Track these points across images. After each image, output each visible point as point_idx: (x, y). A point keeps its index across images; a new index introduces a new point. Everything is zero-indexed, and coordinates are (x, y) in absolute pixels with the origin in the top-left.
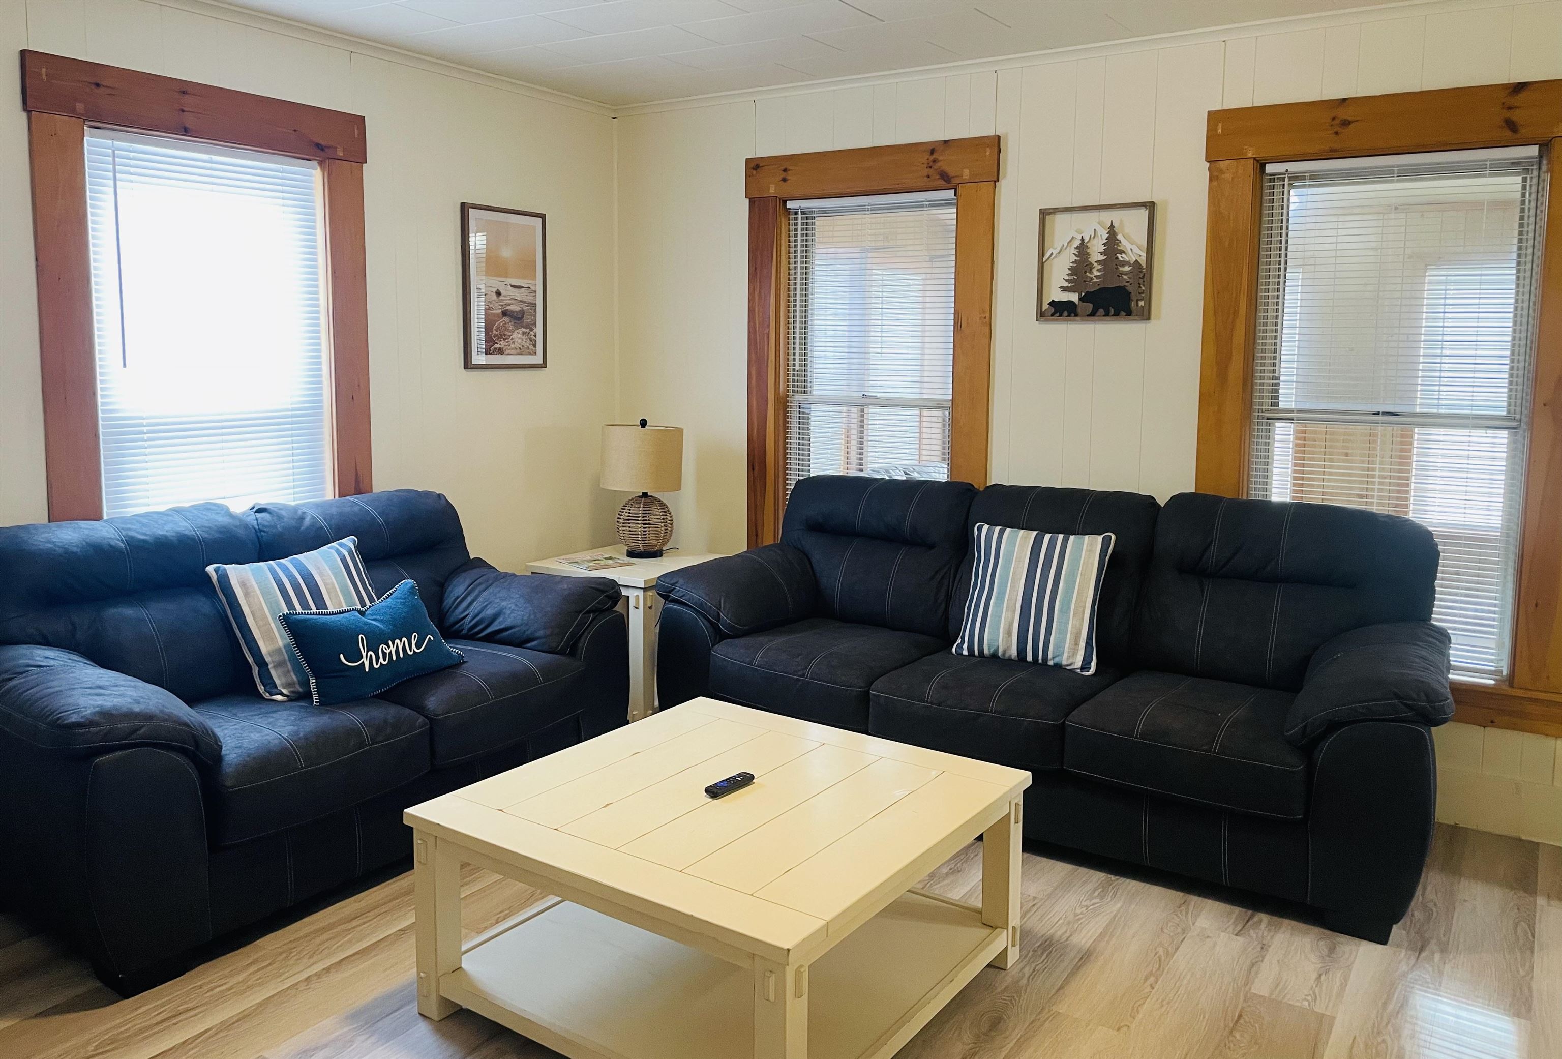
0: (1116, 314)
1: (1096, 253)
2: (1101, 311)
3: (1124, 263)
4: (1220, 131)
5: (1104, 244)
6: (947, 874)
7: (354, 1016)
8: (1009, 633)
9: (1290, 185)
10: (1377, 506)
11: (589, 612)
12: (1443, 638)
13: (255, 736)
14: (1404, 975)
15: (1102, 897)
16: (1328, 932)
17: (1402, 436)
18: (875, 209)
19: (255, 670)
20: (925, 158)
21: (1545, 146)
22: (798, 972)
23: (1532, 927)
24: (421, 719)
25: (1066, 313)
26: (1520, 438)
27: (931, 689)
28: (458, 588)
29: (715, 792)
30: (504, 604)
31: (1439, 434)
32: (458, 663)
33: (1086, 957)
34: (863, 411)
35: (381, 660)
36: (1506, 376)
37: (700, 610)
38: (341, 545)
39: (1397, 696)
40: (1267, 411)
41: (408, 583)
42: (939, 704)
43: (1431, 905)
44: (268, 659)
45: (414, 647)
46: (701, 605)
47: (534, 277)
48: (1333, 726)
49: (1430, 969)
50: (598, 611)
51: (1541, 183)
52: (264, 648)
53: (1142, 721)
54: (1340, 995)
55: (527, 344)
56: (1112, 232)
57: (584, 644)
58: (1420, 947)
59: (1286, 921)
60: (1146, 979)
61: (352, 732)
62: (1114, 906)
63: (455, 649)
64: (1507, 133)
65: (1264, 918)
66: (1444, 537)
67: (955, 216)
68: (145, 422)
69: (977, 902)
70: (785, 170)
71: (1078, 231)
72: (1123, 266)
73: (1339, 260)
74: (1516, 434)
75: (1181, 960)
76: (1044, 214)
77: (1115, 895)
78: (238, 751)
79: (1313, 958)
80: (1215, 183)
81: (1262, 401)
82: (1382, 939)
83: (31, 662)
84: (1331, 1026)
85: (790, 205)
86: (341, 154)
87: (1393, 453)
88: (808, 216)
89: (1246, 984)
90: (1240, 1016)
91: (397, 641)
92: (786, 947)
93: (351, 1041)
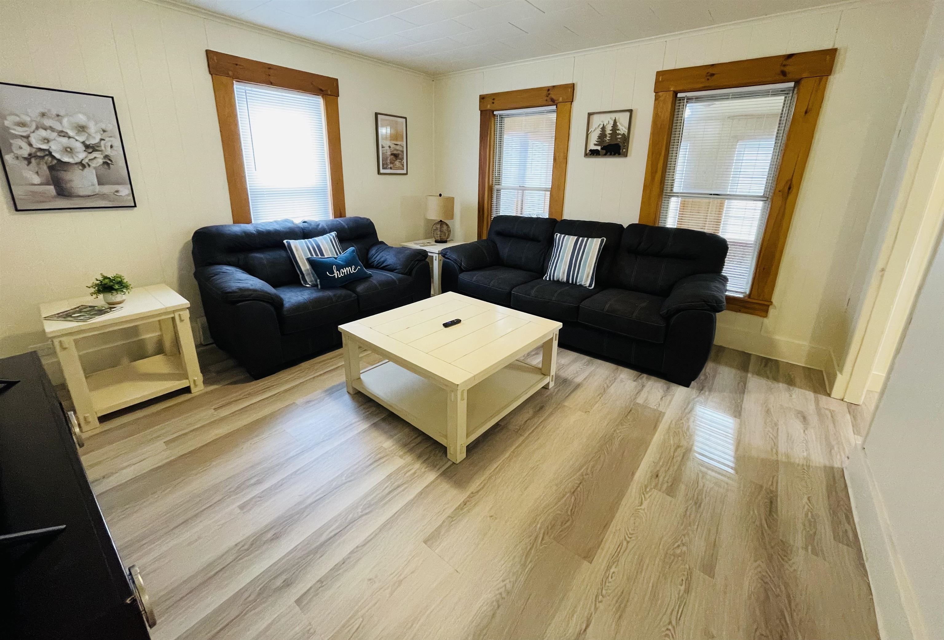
0: (614, 155)
1: (608, 131)
2: (609, 153)
3: (619, 134)
4: (661, 79)
5: (612, 127)
6: (534, 355)
7: (326, 391)
8: (564, 273)
9: (687, 102)
10: (708, 230)
11: (416, 261)
12: (725, 279)
13: (295, 298)
14: (694, 399)
15: (587, 365)
16: (667, 382)
17: (721, 203)
18: (527, 114)
19: (301, 276)
20: (545, 93)
21: (798, 82)
22: (463, 391)
23: (745, 384)
24: (354, 295)
25: (595, 154)
26: (767, 205)
27: (533, 292)
28: (373, 251)
29: (446, 325)
30: (387, 257)
31: (735, 203)
32: (370, 276)
33: (578, 386)
34: (523, 192)
35: (341, 274)
36: (765, 179)
37: (455, 261)
38: (331, 235)
39: (704, 301)
40: (669, 193)
41: (352, 249)
42: (535, 297)
43: (707, 374)
44: (304, 272)
45: (353, 270)
46: (455, 260)
47: (403, 141)
48: (678, 311)
49: (704, 397)
50: (420, 261)
51: (793, 99)
52: (303, 269)
53: (607, 306)
54: (669, 405)
55: (401, 166)
56: (615, 122)
57: (414, 272)
58: (701, 389)
59: (653, 377)
60: (599, 395)
61: (329, 298)
62: (591, 369)
63: (369, 272)
64: (782, 77)
65: (645, 376)
66: (731, 242)
67: (556, 116)
68: (265, 190)
69: (540, 366)
70: (494, 99)
71: (602, 122)
72: (618, 135)
73: (705, 133)
74: (765, 203)
75: (612, 390)
76: (590, 115)
77: (592, 364)
78: (289, 303)
79: (661, 391)
80: (656, 102)
81: (667, 189)
82: (688, 386)
83: (221, 271)
84: (664, 416)
85: (495, 113)
86: (330, 93)
87: (717, 210)
88: (501, 117)
89: (634, 399)
90: (631, 410)
91: (347, 268)
92: (457, 384)
93: (323, 399)
